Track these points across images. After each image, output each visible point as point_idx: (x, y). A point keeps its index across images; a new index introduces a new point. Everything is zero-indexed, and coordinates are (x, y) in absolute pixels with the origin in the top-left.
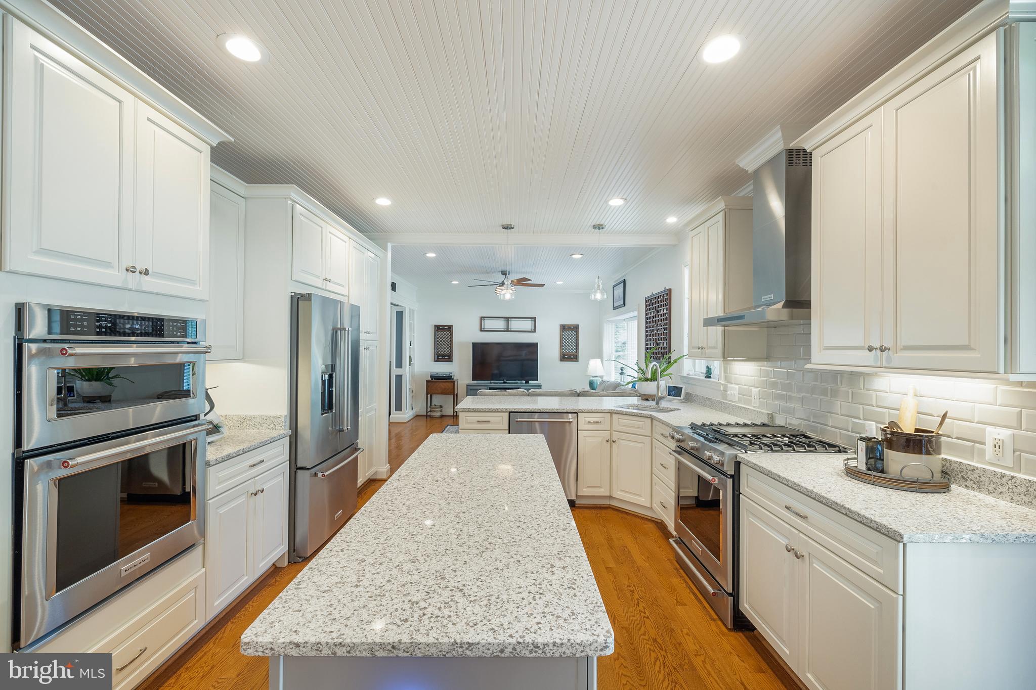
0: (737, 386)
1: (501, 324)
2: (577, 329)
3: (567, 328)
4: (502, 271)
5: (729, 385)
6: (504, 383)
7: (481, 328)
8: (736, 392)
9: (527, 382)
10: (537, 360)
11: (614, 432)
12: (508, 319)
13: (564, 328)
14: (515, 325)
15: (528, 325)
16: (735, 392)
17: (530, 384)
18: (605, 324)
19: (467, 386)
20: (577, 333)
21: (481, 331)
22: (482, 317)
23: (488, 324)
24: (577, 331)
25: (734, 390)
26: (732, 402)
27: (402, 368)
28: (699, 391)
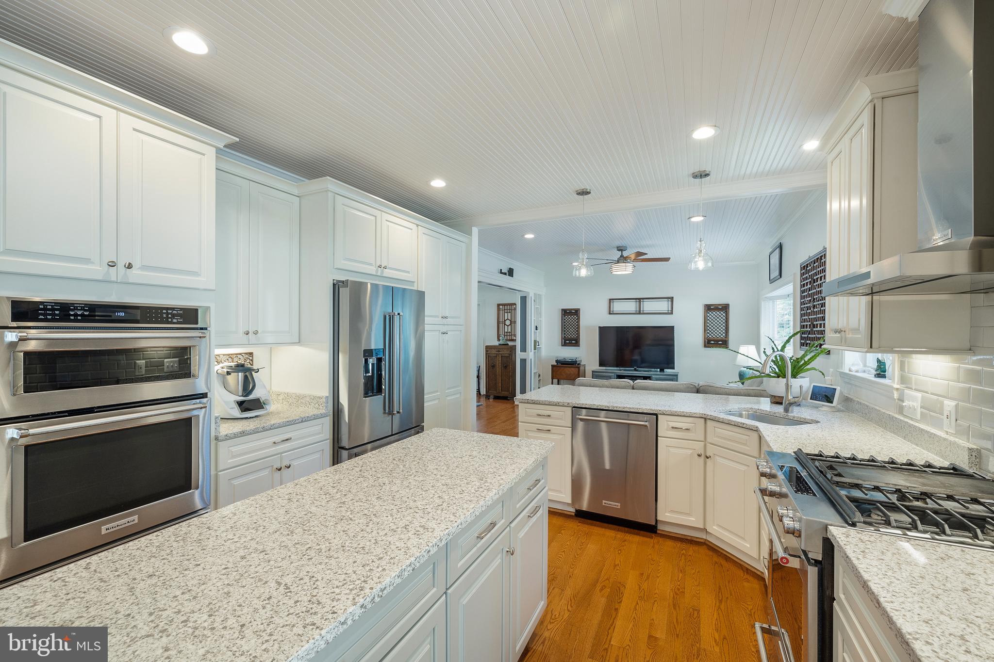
0: (919, 395)
1: (632, 306)
2: (726, 309)
3: (713, 309)
4: (617, 247)
5: (907, 391)
6: (635, 370)
7: (610, 311)
8: (917, 405)
9: (662, 370)
10: (673, 345)
11: (708, 444)
12: (639, 300)
13: (709, 308)
14: (648, 306)
15: (664, 306)
16: (915, 404)
17: (665, 373)
18: (763, 303)
19: (593, 372)
20: (726, 315)
21: (610, 314)
22: (610, 300)
23: (618, 307)
24: (726, 312)
25: (914, 401)
26: (912, 419)
27: (526, 352)
28: (865, 397)
